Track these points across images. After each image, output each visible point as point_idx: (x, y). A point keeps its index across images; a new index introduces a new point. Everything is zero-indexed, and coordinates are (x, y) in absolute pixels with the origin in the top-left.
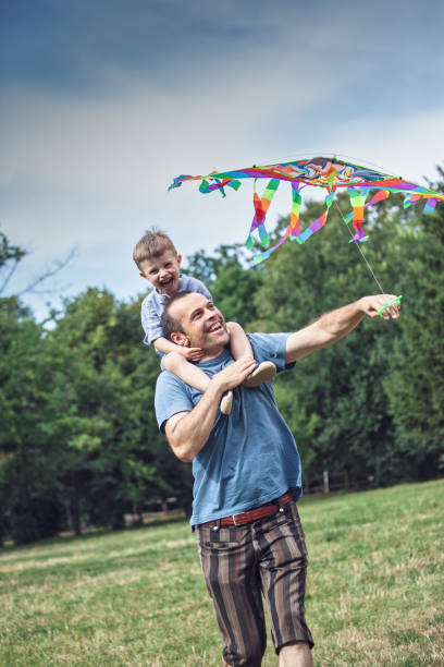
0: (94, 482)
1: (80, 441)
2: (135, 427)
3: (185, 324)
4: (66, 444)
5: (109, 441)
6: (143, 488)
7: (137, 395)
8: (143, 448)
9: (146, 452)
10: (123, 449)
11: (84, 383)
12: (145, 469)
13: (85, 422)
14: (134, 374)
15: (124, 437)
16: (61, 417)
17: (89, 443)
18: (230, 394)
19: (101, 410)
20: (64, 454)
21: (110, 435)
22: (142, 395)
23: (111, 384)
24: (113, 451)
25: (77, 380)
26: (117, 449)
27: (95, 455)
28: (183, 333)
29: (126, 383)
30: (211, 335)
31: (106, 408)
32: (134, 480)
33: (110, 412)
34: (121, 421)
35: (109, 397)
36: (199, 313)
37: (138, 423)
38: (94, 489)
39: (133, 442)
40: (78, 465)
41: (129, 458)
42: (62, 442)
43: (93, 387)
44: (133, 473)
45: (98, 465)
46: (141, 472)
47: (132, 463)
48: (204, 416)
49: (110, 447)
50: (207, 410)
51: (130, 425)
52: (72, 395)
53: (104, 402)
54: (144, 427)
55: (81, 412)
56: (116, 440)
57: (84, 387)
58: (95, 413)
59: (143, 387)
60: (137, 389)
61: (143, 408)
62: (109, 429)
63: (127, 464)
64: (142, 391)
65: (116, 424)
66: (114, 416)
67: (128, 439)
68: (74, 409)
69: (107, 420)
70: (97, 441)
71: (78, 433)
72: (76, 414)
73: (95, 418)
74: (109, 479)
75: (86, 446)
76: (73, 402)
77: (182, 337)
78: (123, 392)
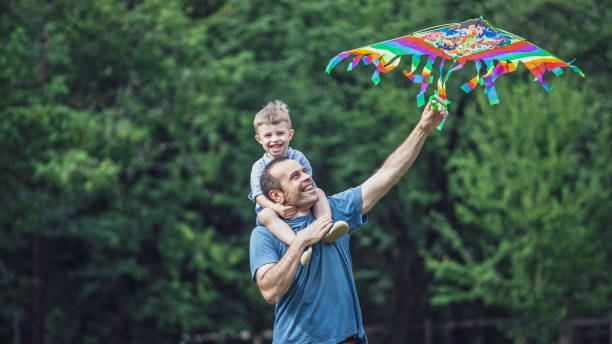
0: (90, 270)
1: (65, 167)
2: (205, 147)
3: (284, 183)
4: (32, 170)
5: (138, 175)
6: (207, 296)
7: (217, 68)
8: (218, 199)
9: (226, 209)
10: (170, 196)
11: (89, 23)
12: (217, 251)
13: (83, 119)
14: (215, 19)
15: (174, 168)
16: (24, 103)
17: (88, 172)
18: (310, 250)
19: (126, 93)
20: (23, 194)
21: (140, 161)
22: (232, 69)
23: (158, 35)
24: (145, 200)
25: (73, 17)
26: (155, 194)
27: (100, 204)
28: (281, 190)
29: (195, 36)
30: (305, 194)
31: (136, 90)
32: (189, 276)
33: (150, 103)
34: (172, 128)
35: (149, 68)
36: (296, 175)
37: (213, 137)
38: (89, 289)
39: (198, 181)
40: (54, 225)
41: (181, 219)
42: (20, 165)
43: (112, 38)
44: (189, 258)
45: (106, 229)
46: (208, 256)
47: (188, 233)
48: (289, 267)
49: (139, 188)
50: (291, 262)
51: (194, 141)
52: (57, 49)
53: (134, 78)
54: (225, 148)
55: (76, 95)
56: (156, 173)
57: (91, 37)
58: (111, 103)
59: (234, 52)
60: (219, 57)
61: (230, 102)
62: (140, 144)
63: (178, 235)
64: (228, 61)
65: (160, 133)
66: (155, 113)
67: (185, 174)
68: (59, 84)
69: (137, 121)
70: (109, 168)
71: (61, 146)
72: (61, 99)
73: (109, 113)
74: (128, 266)
75: (78, 179)
76: (60, 69)
77: (280, 194)
78: (183, 59)
